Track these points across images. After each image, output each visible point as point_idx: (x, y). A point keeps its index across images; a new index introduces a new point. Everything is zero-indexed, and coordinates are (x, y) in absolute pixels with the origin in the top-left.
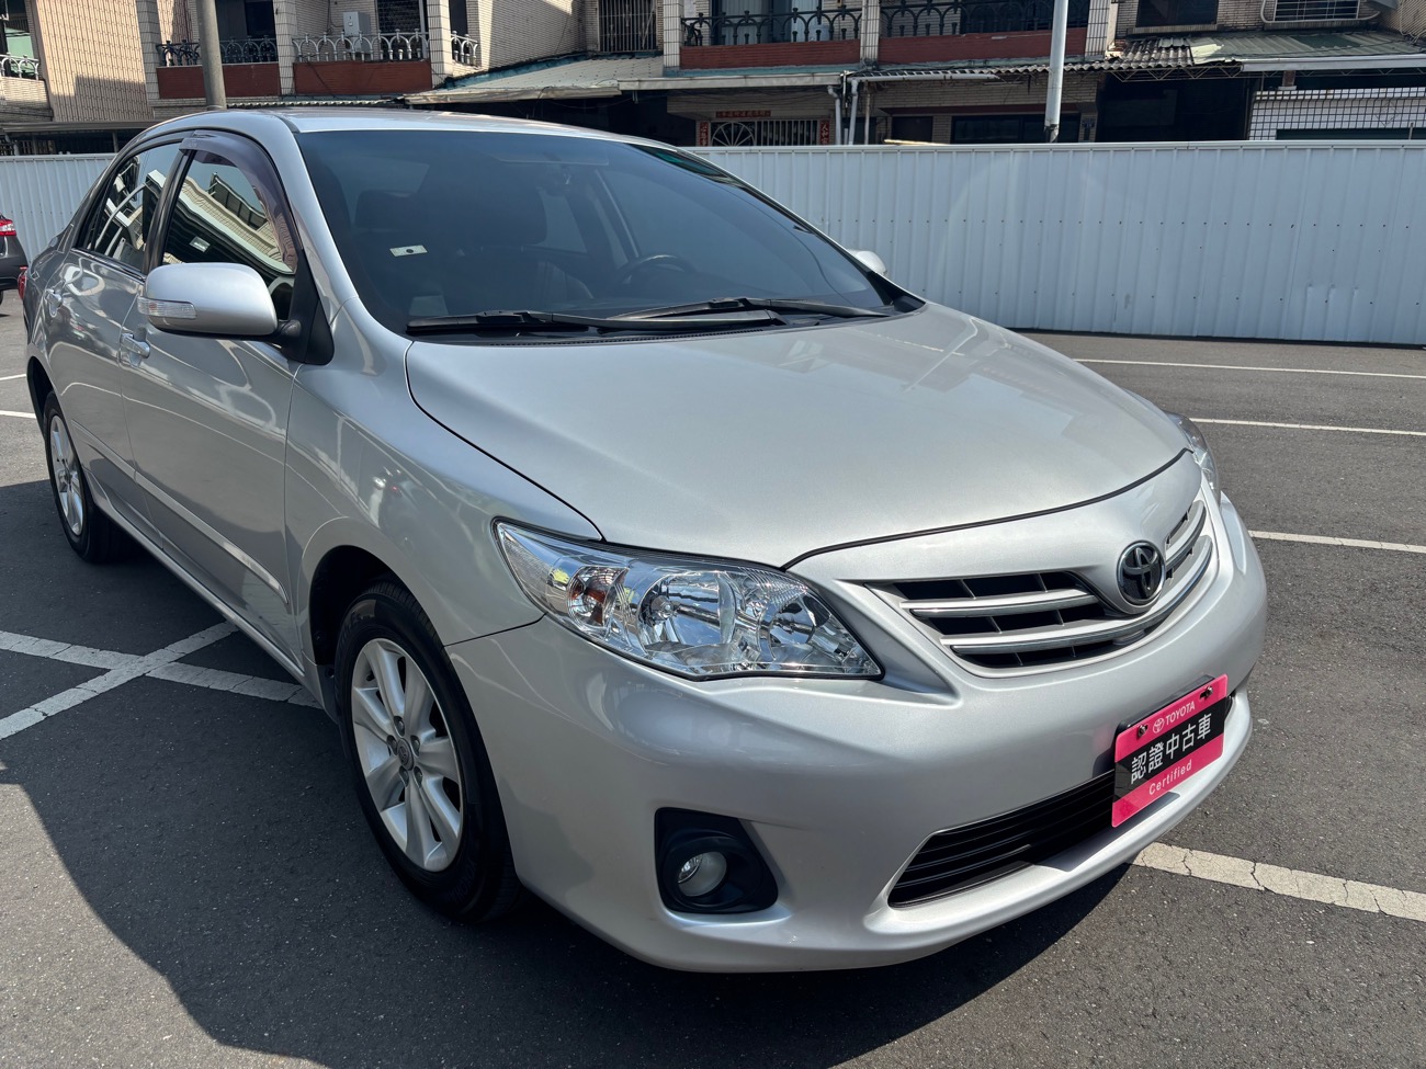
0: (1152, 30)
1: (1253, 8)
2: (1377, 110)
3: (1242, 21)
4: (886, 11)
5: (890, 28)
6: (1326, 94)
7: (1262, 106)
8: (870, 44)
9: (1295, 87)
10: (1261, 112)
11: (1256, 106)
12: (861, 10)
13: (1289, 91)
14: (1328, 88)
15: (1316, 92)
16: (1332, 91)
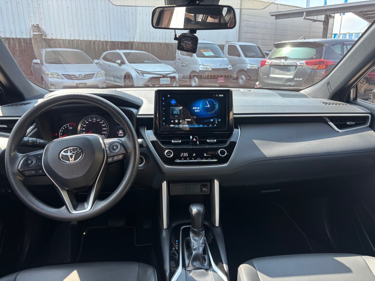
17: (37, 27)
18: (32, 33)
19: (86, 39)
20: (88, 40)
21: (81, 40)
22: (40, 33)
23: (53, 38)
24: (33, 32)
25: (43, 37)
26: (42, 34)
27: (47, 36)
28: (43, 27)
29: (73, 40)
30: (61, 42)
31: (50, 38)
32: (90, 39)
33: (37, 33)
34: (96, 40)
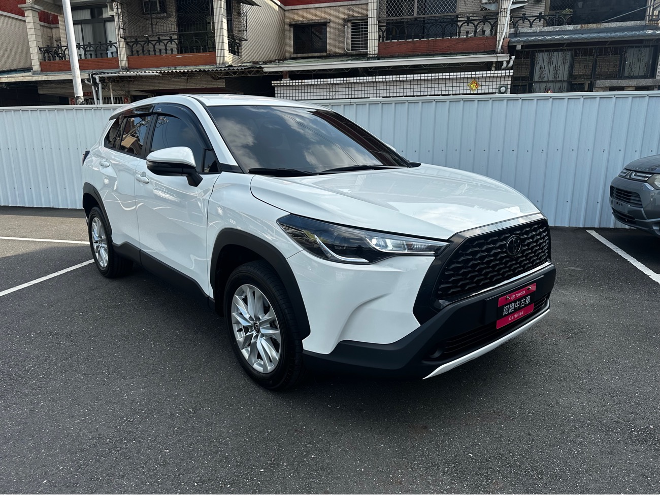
0: (299, 55)
1: (341, 45)
2: (328, 90)
3: (338, 51)
4: (129, 43)
5: (132, 52)
6: (302, 82)
7: (279, 89)
8: (123, 60)
9: (288, 79)
10: (279, 92)
11: (276, 89)
12: (116, 43)
13: (287, 81)
14: (302, 80)
15: (297, 81)
16: (304, 81)
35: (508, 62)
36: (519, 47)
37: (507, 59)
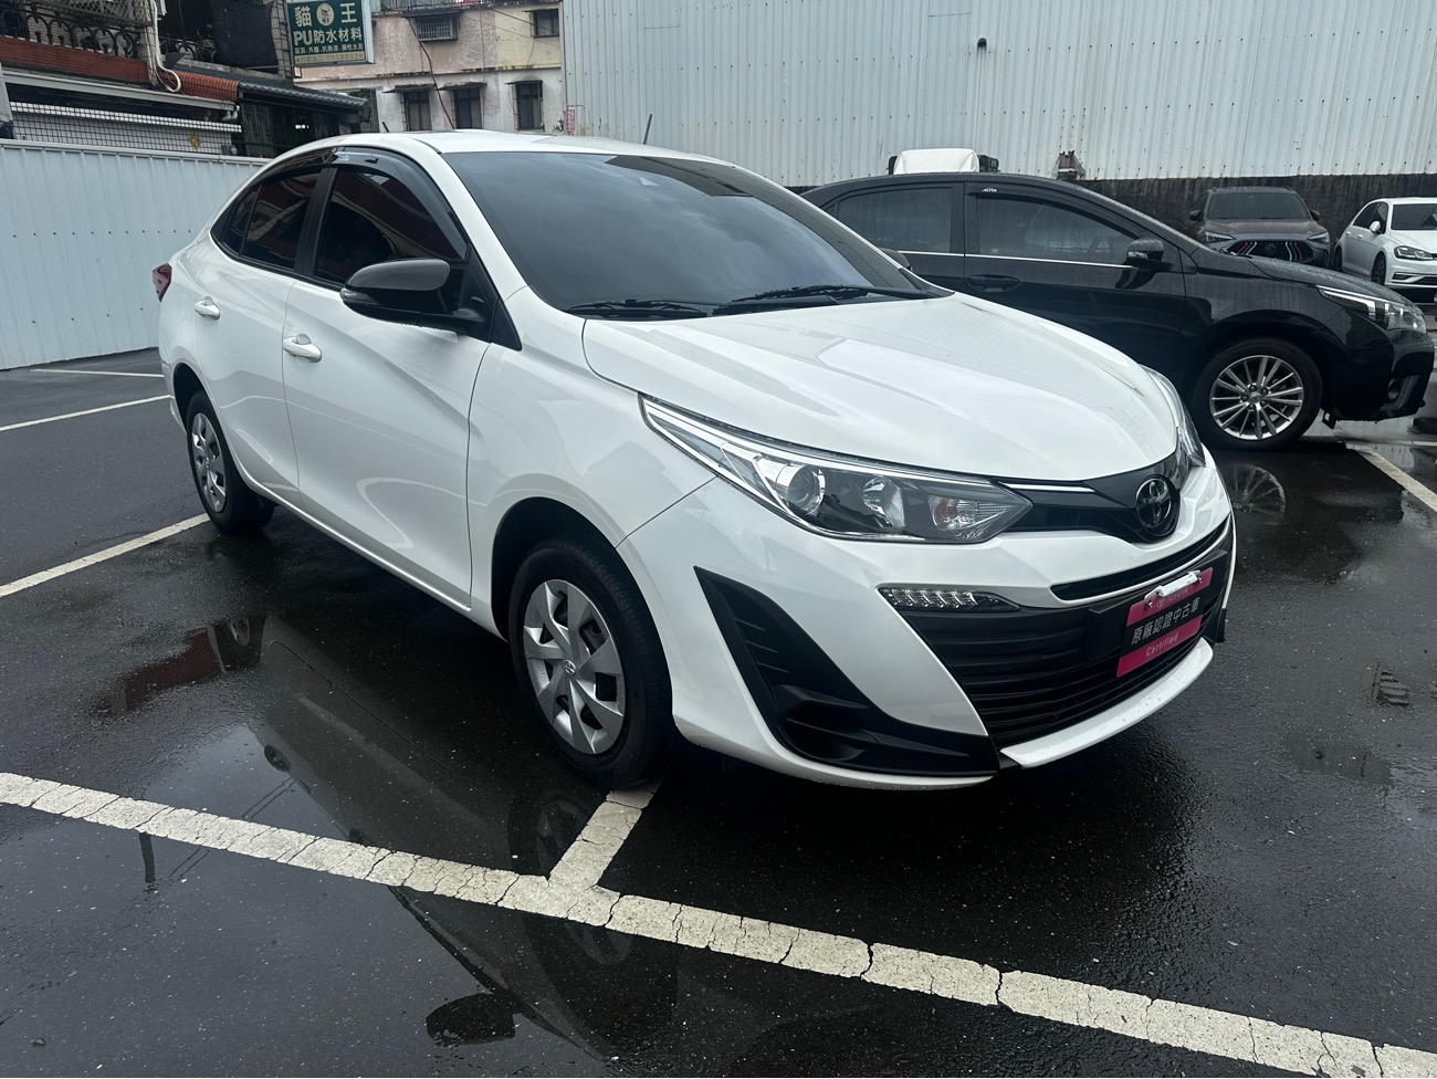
17: (1069, 158)
18: (1057, 170)
19: (1173, 176)
20: (1178, 179)
21: (1160, 180)
22: (1073, 170)
23: (1099, 179)
24: (1060, 168)
25: (1078, 178)
26: (1076, 172)
27: (1087, 174)
28: (1081, 158)
29: (1141, 181)
30: (1113, 185)
31: (1093, 179)
32: (1184, 176)
33: (1067, 170)
34: (1199, 178)
35: (232, 113)
36: (241, 96)
37: (231, 108)
